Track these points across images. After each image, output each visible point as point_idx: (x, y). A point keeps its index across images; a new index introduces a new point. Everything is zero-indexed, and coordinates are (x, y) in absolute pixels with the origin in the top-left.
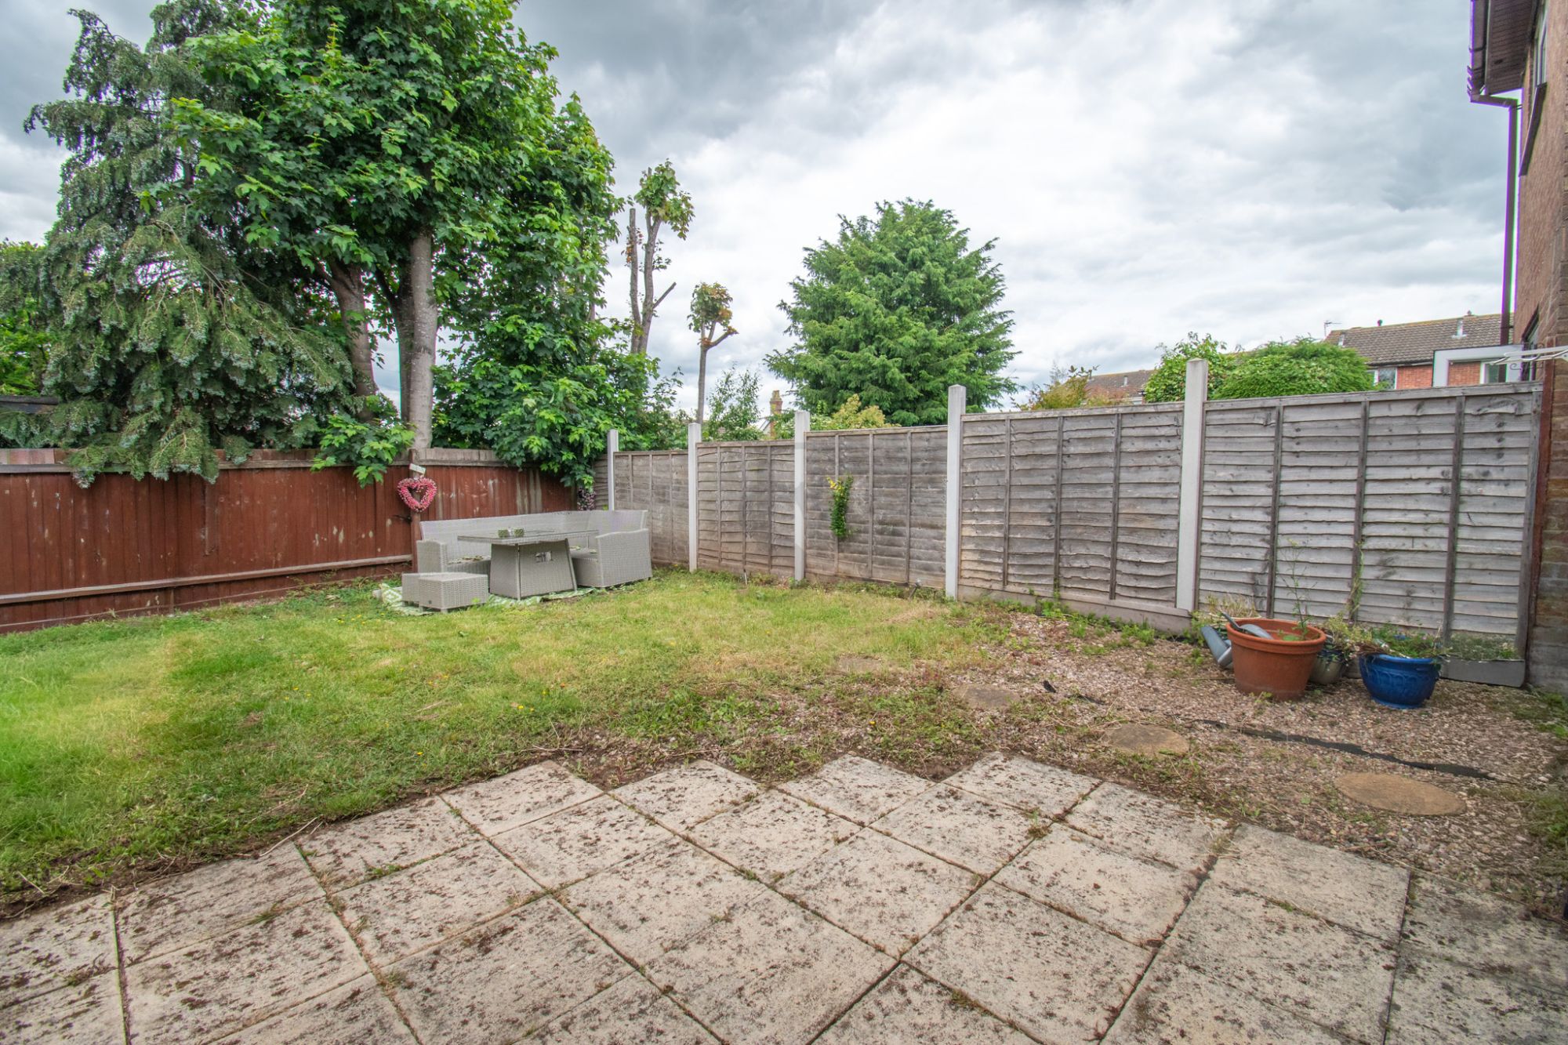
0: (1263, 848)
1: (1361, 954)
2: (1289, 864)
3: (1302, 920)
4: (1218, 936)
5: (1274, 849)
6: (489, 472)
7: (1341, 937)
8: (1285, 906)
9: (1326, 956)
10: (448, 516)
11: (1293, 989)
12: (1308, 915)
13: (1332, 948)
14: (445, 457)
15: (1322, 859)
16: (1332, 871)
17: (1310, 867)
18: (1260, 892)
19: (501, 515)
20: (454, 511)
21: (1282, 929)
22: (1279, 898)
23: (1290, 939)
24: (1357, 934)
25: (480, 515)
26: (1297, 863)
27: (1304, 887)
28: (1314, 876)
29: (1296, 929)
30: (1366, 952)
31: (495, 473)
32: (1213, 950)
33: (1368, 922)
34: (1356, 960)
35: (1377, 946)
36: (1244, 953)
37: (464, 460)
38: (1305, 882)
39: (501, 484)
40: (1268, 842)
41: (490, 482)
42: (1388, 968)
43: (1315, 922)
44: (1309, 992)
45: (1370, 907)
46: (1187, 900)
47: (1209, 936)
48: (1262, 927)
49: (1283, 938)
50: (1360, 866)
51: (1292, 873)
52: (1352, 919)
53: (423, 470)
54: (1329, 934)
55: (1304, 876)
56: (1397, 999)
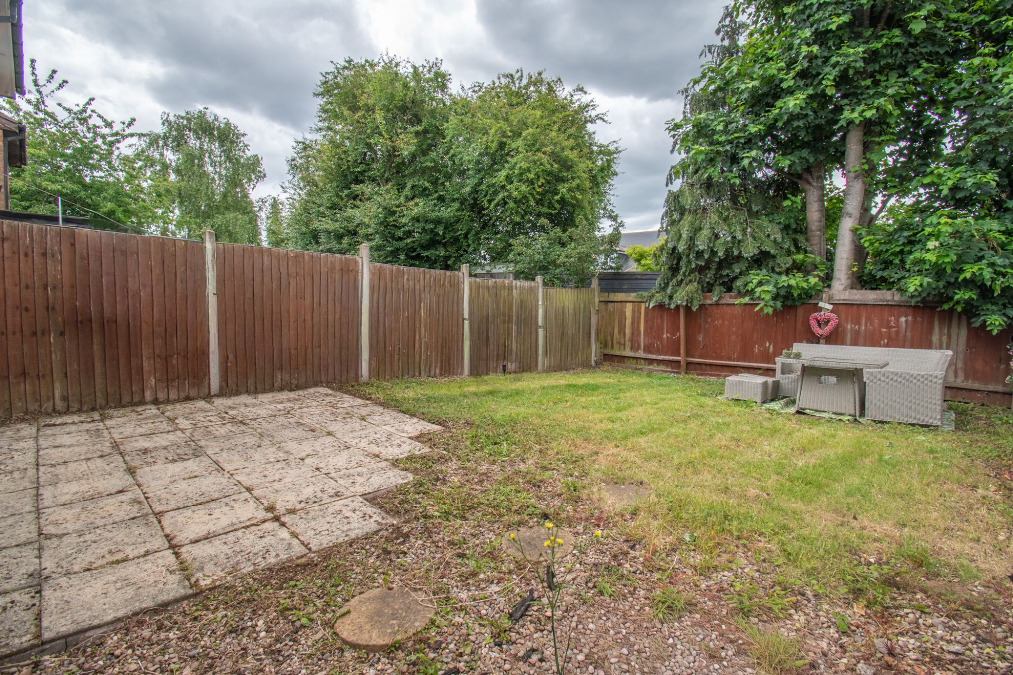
0: (161, 586)
1: (62, 567)
2: (134, 587)
3: (104, 561)
4: (137, 533)
5: (153, 591)
6: (902, 309)
7: (76, 568)
8: (118, 562)
9: (80, 555)
10: (855, 343)
11: (88, 537)
12: (102, 567)
13: (79, 560)
14: (857, 297)
15: (115, 604)
16: (102, 601)
17: (119, 593)
18: (136, 561)
19: (912, 347)
20: (861, 340)
21: (110, 552)
22: (124, 564)
23: (103, 551)
24: (68, 573)
25: (887, 345)
26: (130, 592)
27: (114, 579)
28: (112, 589)
29: (103, 557)
30: (60, 570)
31: (909, 311)
32: (134, 528)
33: (64, 584)
34: (64, 564)
35: (54, 575)
36: (120, 535)
37: (875, 300)
38: (115, 582)
39: (915, 321)
40: (161, 591)
41: (903, 319)
42: (45, 569)
43: (94, 566)
44: (82, 539)
45: (66, 593)
46: (167, 536)
47: (142, 530)
48: (121, 548)
49: (106, 549)
50: (84, 618)
51: (127, 582)
52: (75, 580)
53: (830, 307)
54: (85, 565)
55: (119, 585)
56: (37, 561)
